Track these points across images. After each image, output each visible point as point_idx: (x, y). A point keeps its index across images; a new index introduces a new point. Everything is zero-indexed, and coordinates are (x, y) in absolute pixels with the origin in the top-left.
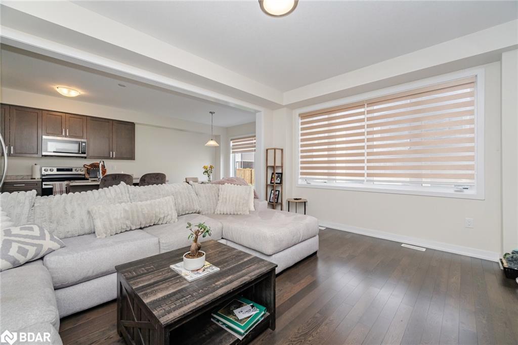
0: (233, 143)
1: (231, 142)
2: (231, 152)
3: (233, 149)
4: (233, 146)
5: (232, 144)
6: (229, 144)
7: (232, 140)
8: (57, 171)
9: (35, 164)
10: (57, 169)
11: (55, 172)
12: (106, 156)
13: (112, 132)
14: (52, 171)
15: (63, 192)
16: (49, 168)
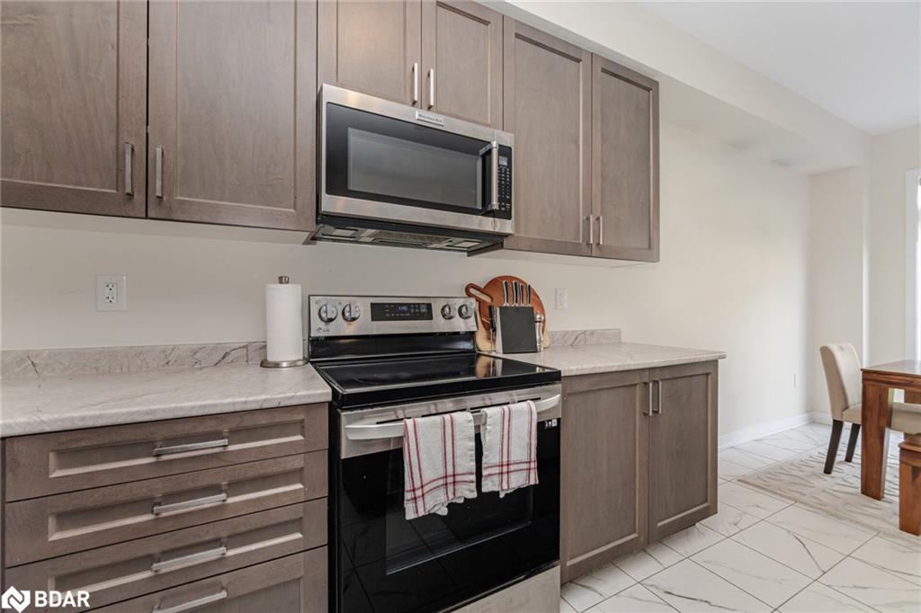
8: (373, 320)
9: (281, 278)
10: (373, 305)
11: (365, 325)
12: (569, 238)
13: (590, 116)
14: (354, 319)
15: (458, 487)
16: (340, 303)
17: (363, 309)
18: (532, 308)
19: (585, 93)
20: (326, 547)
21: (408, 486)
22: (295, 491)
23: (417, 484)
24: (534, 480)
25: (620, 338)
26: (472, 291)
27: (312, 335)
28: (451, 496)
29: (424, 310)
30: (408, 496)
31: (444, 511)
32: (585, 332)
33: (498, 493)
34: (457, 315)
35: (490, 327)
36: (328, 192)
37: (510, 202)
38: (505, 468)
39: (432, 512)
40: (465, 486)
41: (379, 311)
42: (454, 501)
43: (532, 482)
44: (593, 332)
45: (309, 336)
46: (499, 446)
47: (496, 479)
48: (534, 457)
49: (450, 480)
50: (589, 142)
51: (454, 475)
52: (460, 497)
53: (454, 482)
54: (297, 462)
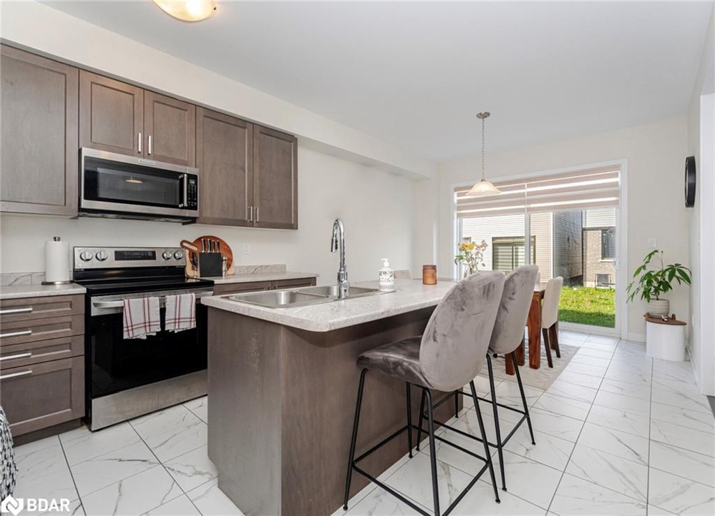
0: (458, 195)
1: (456, 194)
2: (455, 216)
3: (459, 209)
4: (459, 201)
5: (456, 198)
6: (451, 198)
7: (456, 190)
8: (116, 259)
9: (55, 238)
10: (116, 252)
11: (111, 263)
12: (239, 218)
13: (252, 156)
14: (103, 260)
15: (151, 327)
16: (94, 251)
17: (110, 254)
18: (220, 254)
19: (249, 145)
20: (84, 357)
21: (125, 325)
22: (67, 332)
23: (129, 324)
24: (193, 325)
25: (285, 269)
26: (185, 244)
27: (76, 268)
28: (148, 331)
29: (150, 254)
30: (125, 329)
31: (145, 338)
32: (261, 266)
33: (174, 331)
34: (173, 257)
35: (194, 263)
36: (85, 198)
37: (196, 201)
38: (177, 320)
39: (138, 337)
40: (155, 327)
41: (120, 256)
42: (150, 334)
43: (192, 327)
44: (267, 266)
45: (74, 269)
46: (174, 311)
47: (173, 325)
48: (193, 315)
49: (147, 324)
50: (252, 170)
51: (149, 322)
52: (153, 332)
53: (150, 325)
54: (69, 319)
